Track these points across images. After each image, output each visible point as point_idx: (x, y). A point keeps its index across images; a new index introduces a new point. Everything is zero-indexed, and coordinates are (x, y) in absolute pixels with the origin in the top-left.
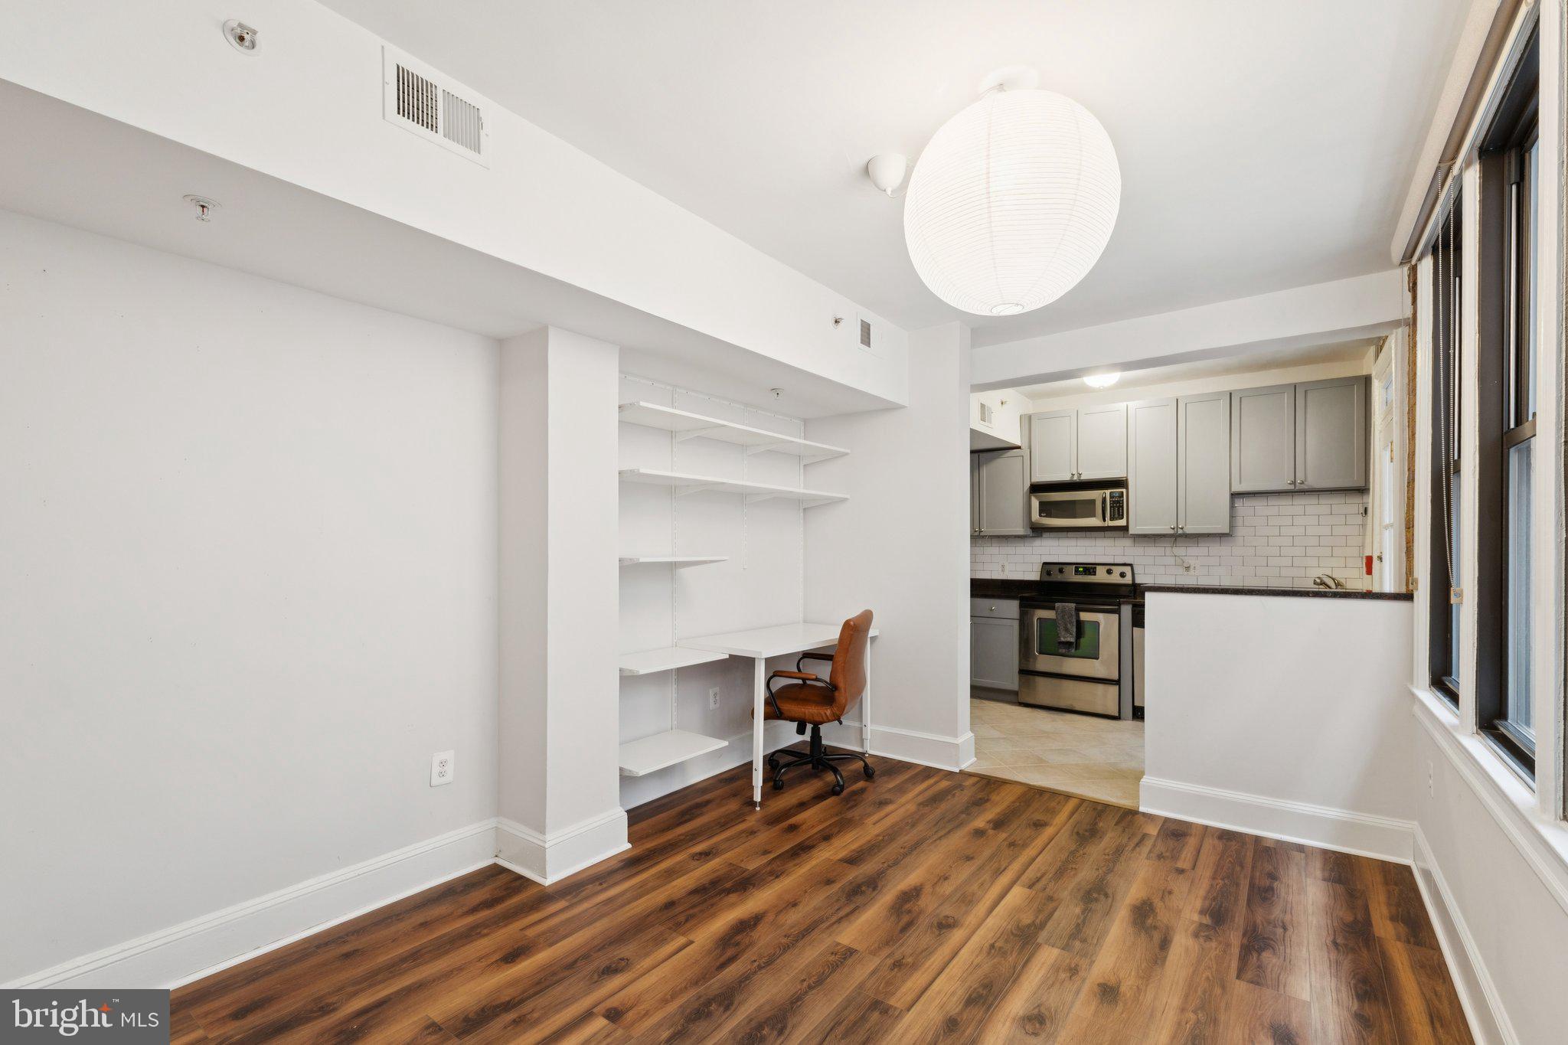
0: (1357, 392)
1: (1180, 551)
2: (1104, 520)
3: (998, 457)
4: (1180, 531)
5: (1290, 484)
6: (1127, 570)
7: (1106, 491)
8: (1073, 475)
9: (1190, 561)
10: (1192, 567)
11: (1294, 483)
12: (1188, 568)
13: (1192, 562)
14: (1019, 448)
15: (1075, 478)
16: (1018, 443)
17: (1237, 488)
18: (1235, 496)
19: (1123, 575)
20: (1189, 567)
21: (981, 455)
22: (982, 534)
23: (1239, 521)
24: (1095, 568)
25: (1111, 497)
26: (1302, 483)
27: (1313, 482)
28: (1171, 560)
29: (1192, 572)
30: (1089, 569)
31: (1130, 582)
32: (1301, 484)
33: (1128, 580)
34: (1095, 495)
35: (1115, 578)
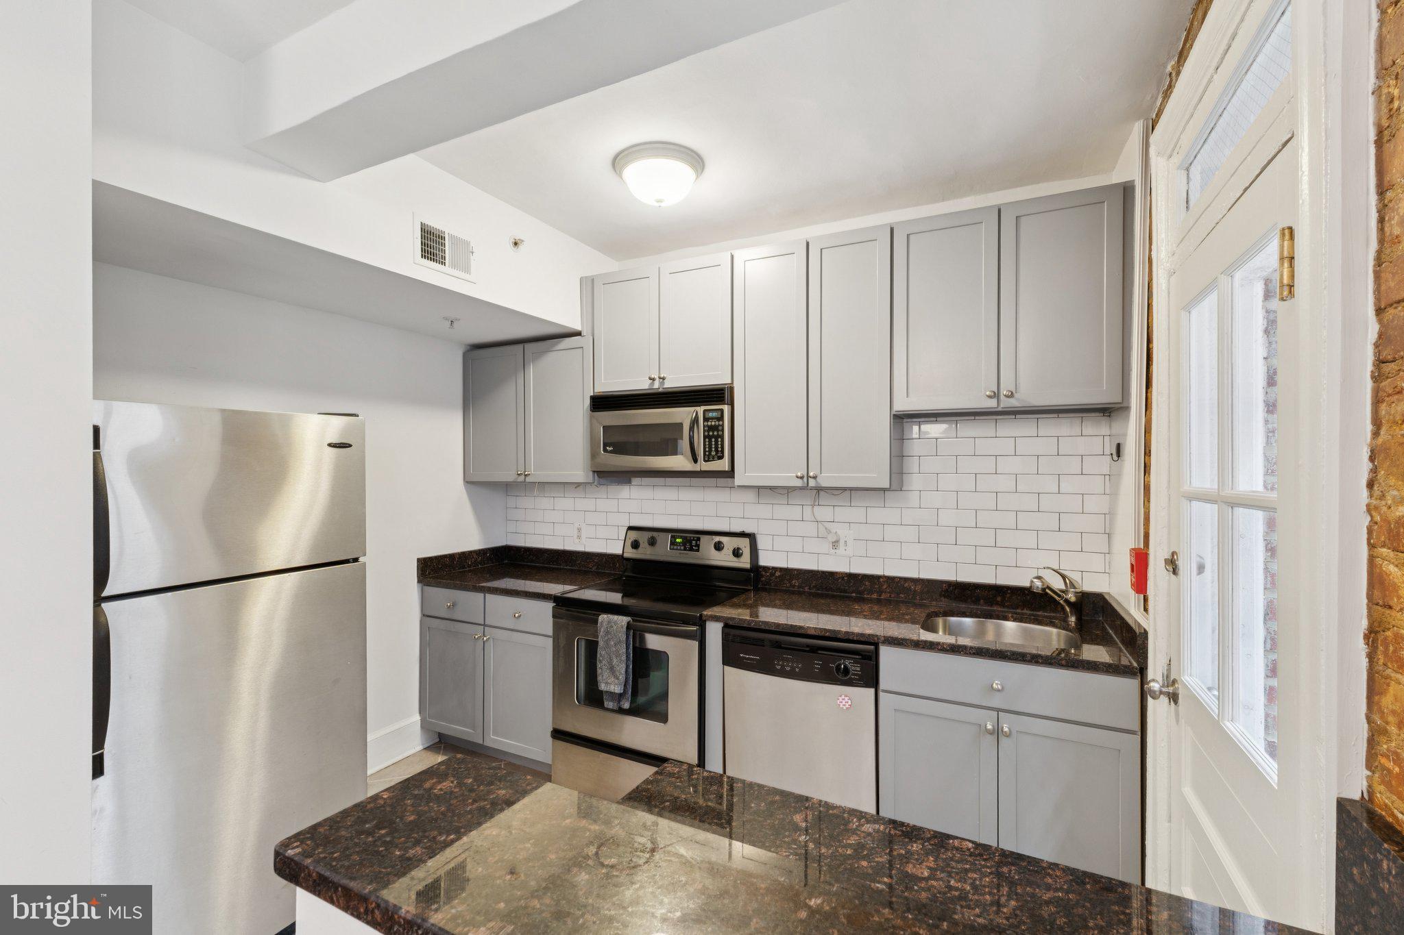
0: (1109, 213)
1: (824, 513)
2: (695, 461)
3: (548, 351)
4: (812, 483)
5: (990, 397)
6: (744, 544)
7: (698, 409)
8: (653, 380)
9: (839, 532)
10: (842, 543)
11: (996, 395)
12: (835, 544)
13: (842, 532)
14: (579, 334)
15: (656, 385)
16: (577, 326)
17: (902, 405)
18: (901, 420)
19: (737, 553)
20: (837, 542)
21: (528, 346)
22: (528, 480)
23: (912, 465)
24: (699, 539)
25: (706, 419)
26: (1011, 395)
27: (1029, 396)
28: (811, 529)
29: (841, 550)
30: (691, 539)
31: (748, 566)
32: (1007, 396)
33: (744, 562)
34: (683, 415)
35: (723, 559)
